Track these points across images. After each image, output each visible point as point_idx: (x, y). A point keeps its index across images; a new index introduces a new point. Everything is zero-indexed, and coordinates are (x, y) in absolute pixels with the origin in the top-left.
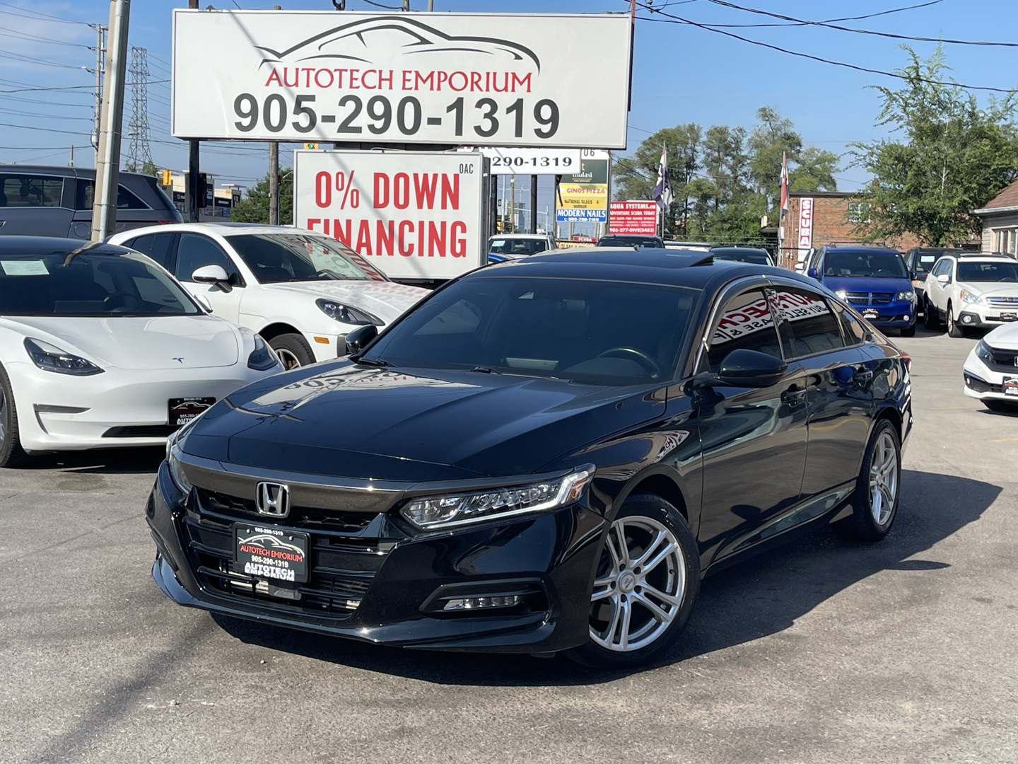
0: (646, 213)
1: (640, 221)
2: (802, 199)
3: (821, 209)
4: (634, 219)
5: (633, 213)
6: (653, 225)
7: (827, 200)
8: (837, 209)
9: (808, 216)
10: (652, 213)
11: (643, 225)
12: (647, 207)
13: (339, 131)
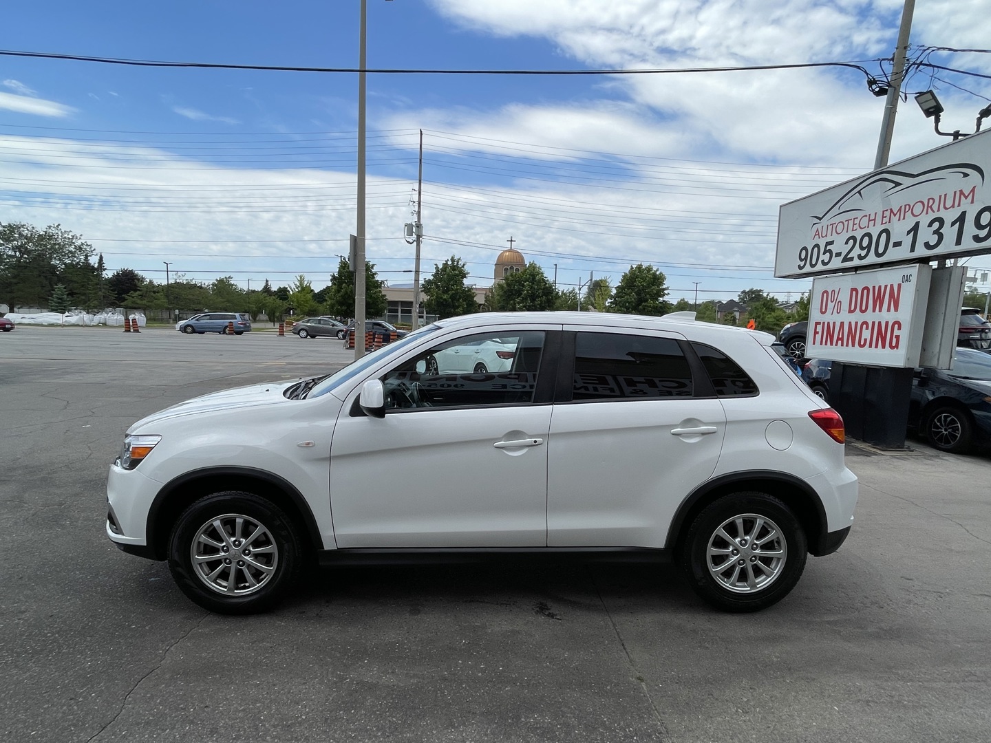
13: (842, 262)
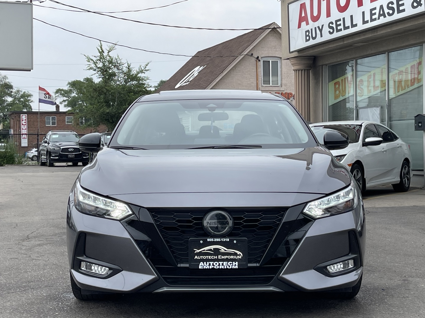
3: (32, 120)
7: (34, 115)
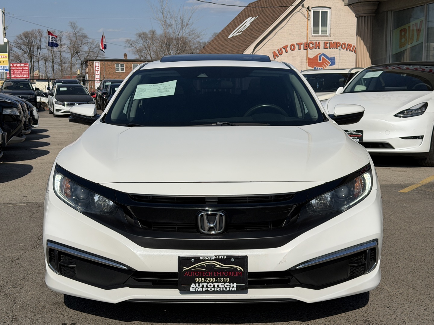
0: (24, 68)
1: (21, 72)
2: (95, 62)
3: (104, 66)
4: (18, 71)
5: (17, 68)
6: (28, 74)
7: (106, 62)
8: (110, 67)
9: (98, 70)
10: (27, 68)
11: (23, 74)
12: (24, 66)
